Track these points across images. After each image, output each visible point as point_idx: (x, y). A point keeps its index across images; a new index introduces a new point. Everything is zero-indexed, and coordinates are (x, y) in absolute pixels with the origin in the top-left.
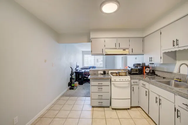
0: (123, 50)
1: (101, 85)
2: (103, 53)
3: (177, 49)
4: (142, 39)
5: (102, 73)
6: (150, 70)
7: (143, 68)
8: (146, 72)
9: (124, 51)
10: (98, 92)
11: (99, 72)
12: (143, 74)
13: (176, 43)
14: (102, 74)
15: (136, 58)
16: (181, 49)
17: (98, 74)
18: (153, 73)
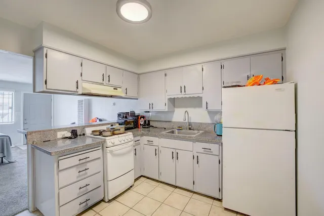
0: (114, 89)
1: (84, 161)
2: (78, 90)
3: (184, 96)
4: (137, 75)
5: (69, 135)
6: (145, 121)
7: (138, 118)
8: (140, 125)
9: (116, 90)
10: (79, 179)
11: (60, 135)
12: (138, 128)
13: (183, 89)
14: (70, 138)
15: (114, 104)
16: (187, 96)
17: (56, 140)
18: (147, 124)
